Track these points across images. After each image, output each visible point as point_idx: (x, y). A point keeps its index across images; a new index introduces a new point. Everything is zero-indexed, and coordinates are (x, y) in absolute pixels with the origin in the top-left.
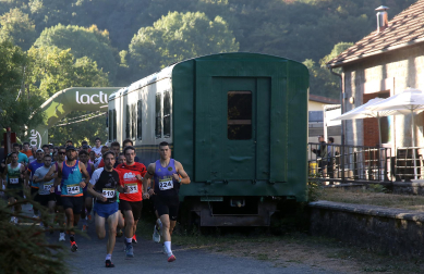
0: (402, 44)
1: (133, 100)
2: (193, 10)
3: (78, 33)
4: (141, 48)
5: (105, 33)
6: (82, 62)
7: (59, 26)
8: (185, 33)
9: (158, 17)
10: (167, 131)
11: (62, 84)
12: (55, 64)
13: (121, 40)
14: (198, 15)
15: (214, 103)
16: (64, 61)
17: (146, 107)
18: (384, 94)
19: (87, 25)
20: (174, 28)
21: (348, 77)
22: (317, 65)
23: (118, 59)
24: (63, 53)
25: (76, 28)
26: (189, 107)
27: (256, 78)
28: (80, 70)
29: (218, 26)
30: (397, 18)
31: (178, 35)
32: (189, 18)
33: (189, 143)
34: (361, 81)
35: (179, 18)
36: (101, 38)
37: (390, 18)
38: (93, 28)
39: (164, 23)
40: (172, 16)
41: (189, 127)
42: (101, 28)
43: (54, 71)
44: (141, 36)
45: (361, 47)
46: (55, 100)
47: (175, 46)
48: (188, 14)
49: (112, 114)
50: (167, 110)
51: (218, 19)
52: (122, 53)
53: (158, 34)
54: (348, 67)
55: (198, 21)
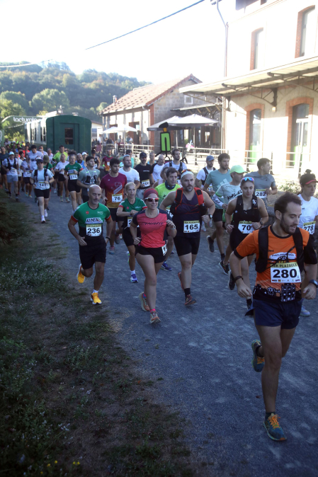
0: (122, 109)
1: (33, 128)
2: (54, 88)
3: (14, 95)
4: (36, 100)
5: (24, 95)
6: (16, 105)
7: (7, 92)
8: (51, 96)
9: (42, 90)
10: (44, 140)
11: (9, 113)
12: (6, 105)
13: (29, 97)
14: (56, 90)
15: (60, 132)
16: (9, 105)
17: (37, 131)
18: (116, 125)
19: (17, 92)
20: (48, 94)
21: (105, 118)
22: (95, 109)
23: (28, 104)
24: (9, 102)
25: (13, 92)
26: (52, 132)
27: (74, 124)
28: (15, 108)
29: (62, 95)
30: (120, 100)
31: (49, 97)
32: (53, 91)
33: (52, 145)
34: (109, 120)
35: (49, 91)
36: (22, 96)
37: (118, 99)
38: (19, 93)
39: (44, 92)
40: (46, 90)
41: (52, 140)
42: (22, 92)
43: (6, 108)
44: (36, 96)
45: (109, 109)
46: (7, 120)
47: (48, 101)
48: (52, 90)
49: (26, 131)
50: (44, 133)
51: (62, 92)
52: (30, 102)
53: (42, 96)
54: (105, 115)
55: (56, 93)
